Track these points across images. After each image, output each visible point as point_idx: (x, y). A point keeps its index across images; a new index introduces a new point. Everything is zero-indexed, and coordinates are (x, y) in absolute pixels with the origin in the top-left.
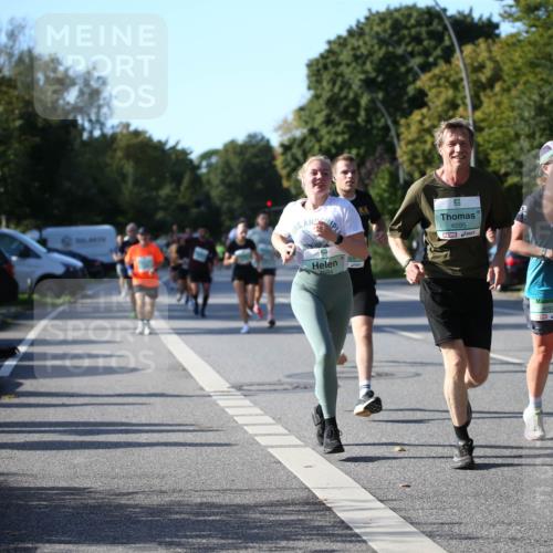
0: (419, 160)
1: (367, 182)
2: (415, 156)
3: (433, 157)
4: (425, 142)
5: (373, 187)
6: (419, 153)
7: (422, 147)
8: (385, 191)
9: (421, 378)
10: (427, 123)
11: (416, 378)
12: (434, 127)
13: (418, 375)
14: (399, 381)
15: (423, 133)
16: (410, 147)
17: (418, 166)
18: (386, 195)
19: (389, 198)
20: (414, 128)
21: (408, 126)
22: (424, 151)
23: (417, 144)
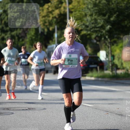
0: (47, 24)
1: (26, 32)
2: (45, 22)
3: (52, 23)
4: (49, 17)
5: (29, 34)
6: (47, 21)
7: (48, 19)
8: (33, 36)
9: (46, 110)
10: (50, 9)
11: (44, 110)
12: (53, 11)
13: (45, 109)
14: (37, 111)
15: (49, 13)
16: (43, 19)
17: (46, 26)
18: (34, 38)
19: (35, 39)
20: (45, 11)
21: (43, 10)
22: (49, 20)
23: (46, 18)
